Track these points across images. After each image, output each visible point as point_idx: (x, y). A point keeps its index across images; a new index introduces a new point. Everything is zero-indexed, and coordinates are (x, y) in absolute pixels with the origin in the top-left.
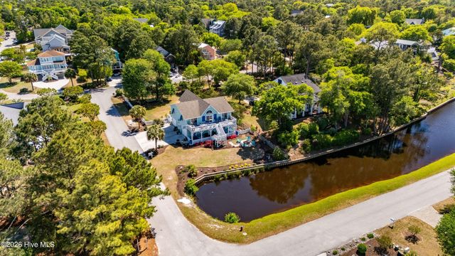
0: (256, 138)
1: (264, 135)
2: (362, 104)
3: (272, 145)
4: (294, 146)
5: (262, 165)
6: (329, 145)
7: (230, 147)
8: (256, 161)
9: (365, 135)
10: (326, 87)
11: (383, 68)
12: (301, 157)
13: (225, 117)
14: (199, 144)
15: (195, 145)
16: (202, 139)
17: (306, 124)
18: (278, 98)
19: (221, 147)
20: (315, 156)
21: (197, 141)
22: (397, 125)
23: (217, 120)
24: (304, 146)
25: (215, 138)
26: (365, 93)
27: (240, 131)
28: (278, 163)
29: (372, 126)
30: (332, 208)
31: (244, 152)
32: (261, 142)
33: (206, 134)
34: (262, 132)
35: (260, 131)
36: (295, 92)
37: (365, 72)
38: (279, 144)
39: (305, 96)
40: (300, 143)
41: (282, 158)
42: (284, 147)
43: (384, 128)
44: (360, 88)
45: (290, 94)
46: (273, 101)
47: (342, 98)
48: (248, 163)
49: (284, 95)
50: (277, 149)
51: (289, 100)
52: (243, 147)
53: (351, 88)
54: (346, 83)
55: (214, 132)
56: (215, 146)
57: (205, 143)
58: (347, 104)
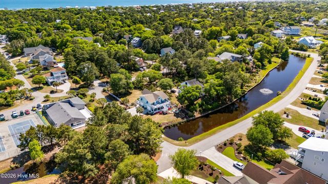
0: (179, 109)
1: (182, 107)
2: (221, 92)
3: (187, 111)
4: (196, 111)
5: (185, 120)
6: (209, 109)
7: (170, 113)
8: (183, 118)
9: (223, 104)
10: (207, 86)
11: (228, 77)
12: (200, 115)
13: (166, 100)
14: (157, 113)
15: (155, 114)
16: (157, 111)
17: (199, 101)
18: (189, 92)
19: (166, 114)
20: (205, 114)
21: (156, 112)
22: (235, 98)
23: (162, 102)
24: (200, 111)
25: (163, 110)
26: (222, 87)
27: (172, 106)
28: (191, 118)
29: (225, 100)
30: (214, 133)
31: (176, 115)
32: (182, 110)
33: (159, 109)
34: (181, 106)
35: (180, 105)
36: (195, 89)
37: (221, 78)
38: (190, 110)
39: (199, 91)
40: (198, 109)
41: (192, 116)
42: (192, 112)
43: (230, 100)
44: (220, 85)
45: (193, 91)
46: (187, 94)
47: (213, 91)
48: (180, 120)
49: (191, 91)
50: (189, 113)
51: (194, 93)
52: (176, 113)
53: (217, 86)
54: (214, 84)
55: (162, 108)
56: (164, 113)
57: (159, 112)
58: (215, 93)
